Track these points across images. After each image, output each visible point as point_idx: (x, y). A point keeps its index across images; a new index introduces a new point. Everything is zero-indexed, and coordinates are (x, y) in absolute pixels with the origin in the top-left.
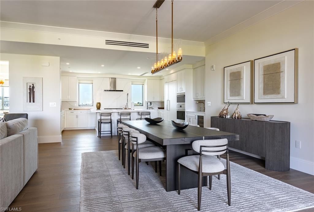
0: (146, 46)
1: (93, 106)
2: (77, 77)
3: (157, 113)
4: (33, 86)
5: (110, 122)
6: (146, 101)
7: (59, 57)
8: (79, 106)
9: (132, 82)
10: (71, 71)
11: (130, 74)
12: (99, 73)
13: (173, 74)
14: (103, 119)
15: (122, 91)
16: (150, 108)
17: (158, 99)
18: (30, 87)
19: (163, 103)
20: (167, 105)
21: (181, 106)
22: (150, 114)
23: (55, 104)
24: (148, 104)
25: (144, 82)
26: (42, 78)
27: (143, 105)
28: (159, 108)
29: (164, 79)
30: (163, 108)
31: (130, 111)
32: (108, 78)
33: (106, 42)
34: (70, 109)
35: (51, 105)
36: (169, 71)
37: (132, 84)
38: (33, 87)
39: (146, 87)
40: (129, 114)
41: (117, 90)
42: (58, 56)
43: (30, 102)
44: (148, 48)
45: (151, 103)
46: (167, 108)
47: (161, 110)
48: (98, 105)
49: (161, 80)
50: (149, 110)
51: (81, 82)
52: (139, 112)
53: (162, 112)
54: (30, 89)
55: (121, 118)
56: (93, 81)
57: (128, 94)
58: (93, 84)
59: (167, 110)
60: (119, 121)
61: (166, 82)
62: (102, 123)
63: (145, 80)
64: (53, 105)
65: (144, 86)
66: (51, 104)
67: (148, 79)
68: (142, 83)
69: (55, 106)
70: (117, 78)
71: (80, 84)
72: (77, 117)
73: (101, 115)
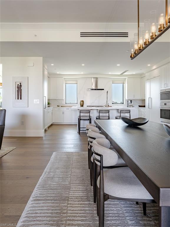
0: (125, 35)
1: (77, 103)
2: (64, 78)
3: (138, 111)
4: (21, 84)
5: (89, 119)
6: (127, 99)
7: (42, 58)
8: (66, 103)
9: (112, 81)
10: (58, 73)
11: (110, 73)
12: (82, 73)
13: (156, 70)
14: (82, 116)
15: (103, 89)
16: (130, 106)
17: (139, 97)
18: (18, 86)
19: (144, 101)
20: (149, 104)
21: (165, 104)
22: (130, 112)
23: (38, 101)
24: (128, 102)
25: (124, 81)
26: (28, 77)
27: (123, 103)
28: (140, 106)
29: (145, 76)
30: (144, 106)
31: (109, 108)
32: (90, 78)
33: (81, 35)
34: (58, 106)
35: (35, 102)
36: (151, 66)
37: (113, 83)
38: (21, 86)
39: (126, 85)
40: (108, 111)
41: (98, 88)
42: (40, 56)
43: (18, 99)
44: (128, 37)
45: (131, 101)
46: (149, 106)
47: (142, 109)
48: (82, 102)
49: (142, 78)
50: (129, 108)
51: (67, 82)
52: (118, 110)
53: (143, 110)
54: (18, 87)
55: (100, 115)
56: (77, 81)
57: (107, 92)
58: (77, 84)
59: (149, 108)
60: (98, 118)
61: (148, 79)
62: (81, 119)
63: (126, 78)
64: (37, 102)
65: (124, 84)
66: (35, 100)
67: (128, 78)
68: (123, 82)
69: (38, 103)
70: (99, 78)
71: (66, 84)
72: (63, 113)
73: (80, 112)
